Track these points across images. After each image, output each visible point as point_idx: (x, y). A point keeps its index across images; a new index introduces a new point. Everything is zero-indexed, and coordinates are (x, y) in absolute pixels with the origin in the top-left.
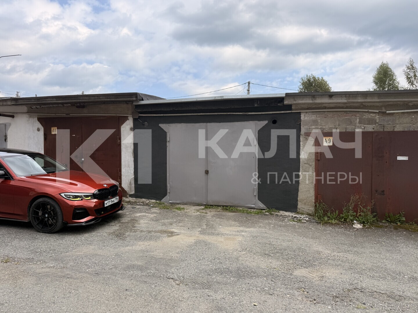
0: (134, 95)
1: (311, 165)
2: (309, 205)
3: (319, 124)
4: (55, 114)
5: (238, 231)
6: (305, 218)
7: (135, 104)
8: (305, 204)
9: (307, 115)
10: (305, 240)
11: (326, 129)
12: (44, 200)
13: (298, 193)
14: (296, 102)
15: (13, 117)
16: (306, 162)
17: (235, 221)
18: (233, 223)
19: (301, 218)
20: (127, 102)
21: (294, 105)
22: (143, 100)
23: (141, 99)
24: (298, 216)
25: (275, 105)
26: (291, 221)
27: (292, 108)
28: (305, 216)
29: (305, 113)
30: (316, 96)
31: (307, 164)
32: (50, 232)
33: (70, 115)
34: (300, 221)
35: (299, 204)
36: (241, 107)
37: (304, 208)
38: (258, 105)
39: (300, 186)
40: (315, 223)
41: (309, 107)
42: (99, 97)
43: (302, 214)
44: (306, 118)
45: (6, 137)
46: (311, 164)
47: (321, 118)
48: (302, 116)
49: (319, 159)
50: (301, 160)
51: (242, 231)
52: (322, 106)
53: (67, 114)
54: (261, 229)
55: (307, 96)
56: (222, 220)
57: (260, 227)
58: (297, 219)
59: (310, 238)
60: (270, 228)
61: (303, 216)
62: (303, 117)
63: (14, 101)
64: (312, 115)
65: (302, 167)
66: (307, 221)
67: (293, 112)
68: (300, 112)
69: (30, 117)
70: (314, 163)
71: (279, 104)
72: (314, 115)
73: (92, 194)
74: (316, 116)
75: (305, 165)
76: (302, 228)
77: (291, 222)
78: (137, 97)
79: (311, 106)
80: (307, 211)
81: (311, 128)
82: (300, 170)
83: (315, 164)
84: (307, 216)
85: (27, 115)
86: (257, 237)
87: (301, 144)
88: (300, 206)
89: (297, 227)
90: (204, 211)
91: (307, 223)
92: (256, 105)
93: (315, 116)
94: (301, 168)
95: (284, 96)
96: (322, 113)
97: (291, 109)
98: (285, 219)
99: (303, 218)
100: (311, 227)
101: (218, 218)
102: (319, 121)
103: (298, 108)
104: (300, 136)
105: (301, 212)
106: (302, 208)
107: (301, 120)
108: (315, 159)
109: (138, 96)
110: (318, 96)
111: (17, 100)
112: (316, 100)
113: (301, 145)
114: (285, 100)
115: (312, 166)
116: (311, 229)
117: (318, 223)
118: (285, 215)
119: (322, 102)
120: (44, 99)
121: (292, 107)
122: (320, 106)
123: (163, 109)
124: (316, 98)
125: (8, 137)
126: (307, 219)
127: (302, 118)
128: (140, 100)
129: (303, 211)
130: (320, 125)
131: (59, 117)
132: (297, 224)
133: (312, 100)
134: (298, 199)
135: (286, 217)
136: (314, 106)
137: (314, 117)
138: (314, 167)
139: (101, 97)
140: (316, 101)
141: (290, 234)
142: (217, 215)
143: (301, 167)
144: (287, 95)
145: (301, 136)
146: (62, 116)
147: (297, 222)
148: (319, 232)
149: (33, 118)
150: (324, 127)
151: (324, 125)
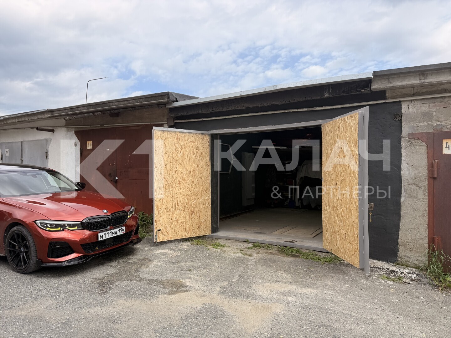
0: (166, 95)
1: (421, 187)
2: (417, 252)
3: (435, 118)
4: (90, 125)
5: (283, 293)
6: (410, 275)
7: (168, 107)
8: (411, 250)
9: (412, 105)
10: (402, 322)
11: (448, 127)
12: (18, 229)
13: (398, 231)
14: (392, 85)
15: (53, 131)
16: (411, 182)
17: (289, 272)
18: (284, 275)
19: (403, 274)
20: (159, 105)
21: (389, 91)
22: (177, 101)
23: (175, 99)
24: (398, 270)
25: (358, 93)
26: (383, 279)
27: (386, 96)
28: (412, 270)
29: (408, 103)
30: (426, 72)
31: (414, 184)
32: (24, 271)
33: (105, 125)
34: (399, 279)
35: (400, 250)
36: (304, 100)
37: (409, 257)
38: (329, 94)
39: (401, 221)
40: (427, 286)
41: (415, 92)
42: (128, 101)
43: (407, 266)
44: (411, 110)
45: (47, 154)
46: (420, 184)
47: (438, 108)
48: (403, 107)
49: (435, 176)
50: (403, 179)
51: (290, 293)
52: (439, 89)
53: (101, 126)
54: (325, 292)
55: (411, 74)
56: (268, 269)
57: (325, 287)
58: (395, 275)
59: (413, 319)
60: (341, 291)
61: (407, 271)
62: (405, 109)
63: (50, 113)
64: (422, 105)
65: (405, 189)
66: (412, 280)
67: (387, 101)
68: (400, 102)
69: (68, 131)
70: (426, 183)
71: (364, 90)
72: (424, 105)
73: (79, 223)
74: (429, 106)
75: (410, 186)
76: (400, 294)
77: (383, 281)
78: (168, 98)
79: (418, 91)
80: (416, 262)
81: (419, 125)
82: (402, 195)
83: (429, 184)
84: (414, 269)
85: (65, 129)
86: (310, 309)
87: (402, 152)
88: (402, 252)
89: (392, 292)
90: (250, 252)
91: (412, 284)
92: (326, 95)
93: (427, 105)
94: (403, 191)
95: (371, 75)
96: (438, 100)
97: (385, 98)
98: (374, 274)
99: (406, 274)
100: (418, 294)
101: (264, 265)
102: (434, 113)
103: (395, 95)
104: (400, 139)
105: (404, 263)
106: (406, 256)
107: (402, 114)
108: (428, 176)
109: (170, 96)
110: (431, 72)
111: (53, 111)
112: (427, 79)
113: (403, 154)
114: (373, 84)
115: (423, 188)
116: (418, 297)
117: (433, 285)
118: (375, 267)
119: (439, 80)
120: (76, 109)
121: (385, 94)
122: (435, 89)
123: (200, 112)
124: (427, 76)
125: (49, 153)
126: (415, 275)
127: (403, 111)
128: (173, 102)
129: (408, 261)
130: (436, 121)
131: (94, 129)
132: (393, 285)
133: (421, 80)
134: (399, 241)
135: (377, 271)
136: (424, 90)
137: (425, 107)
138: (427, 190)
139: (131, 102)
140: (427, 81)
141: (374, 307)
142: (265, 259)
143: (403, 189)
144: (376, 74)
145: (402, 139)
146: (97, 128)
147: (393, 280)
148: (432, 307)
149: (71, 131)
150: (443, 123)
151: (443, 119)
